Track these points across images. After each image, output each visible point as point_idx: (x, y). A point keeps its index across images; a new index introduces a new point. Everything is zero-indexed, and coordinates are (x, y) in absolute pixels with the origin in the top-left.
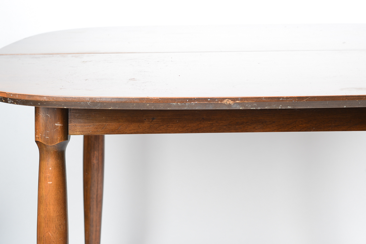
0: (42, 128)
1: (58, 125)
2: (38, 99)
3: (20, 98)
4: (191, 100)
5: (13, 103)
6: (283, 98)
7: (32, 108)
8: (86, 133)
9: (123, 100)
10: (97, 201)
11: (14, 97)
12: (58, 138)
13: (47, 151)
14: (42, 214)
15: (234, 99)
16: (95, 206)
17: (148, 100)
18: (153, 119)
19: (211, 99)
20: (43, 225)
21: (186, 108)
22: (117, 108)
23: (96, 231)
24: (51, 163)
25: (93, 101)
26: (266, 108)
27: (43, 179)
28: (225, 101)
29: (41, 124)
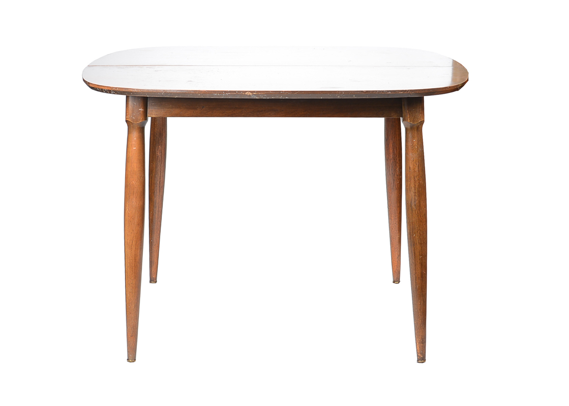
0: (130, 112)
1: (141, 110)
2: (131, 90)
3: (120, 90)
4: (226, 92)
5: (115, 94)
6: (283, 91)
7: (124, 97)
8: (154, 116)
9: (184, 92)
10: (159, 187)
11: (116, 90)
12: (141, 118)
13: (133, 127)
14: (129, 169)
15: (252, 92)
16: (158, 191)
17: (200, 92)
18: (203, 107)
19: (238, 91)
20: (129, 176)
21: (223, 98)
22: (180, 97)
23: (158, 211)
24: (135, 135)
25: (166, 92)
26: (273, 98)
27: (130, 146)
28: (247, 93)
29: (130, 109)
